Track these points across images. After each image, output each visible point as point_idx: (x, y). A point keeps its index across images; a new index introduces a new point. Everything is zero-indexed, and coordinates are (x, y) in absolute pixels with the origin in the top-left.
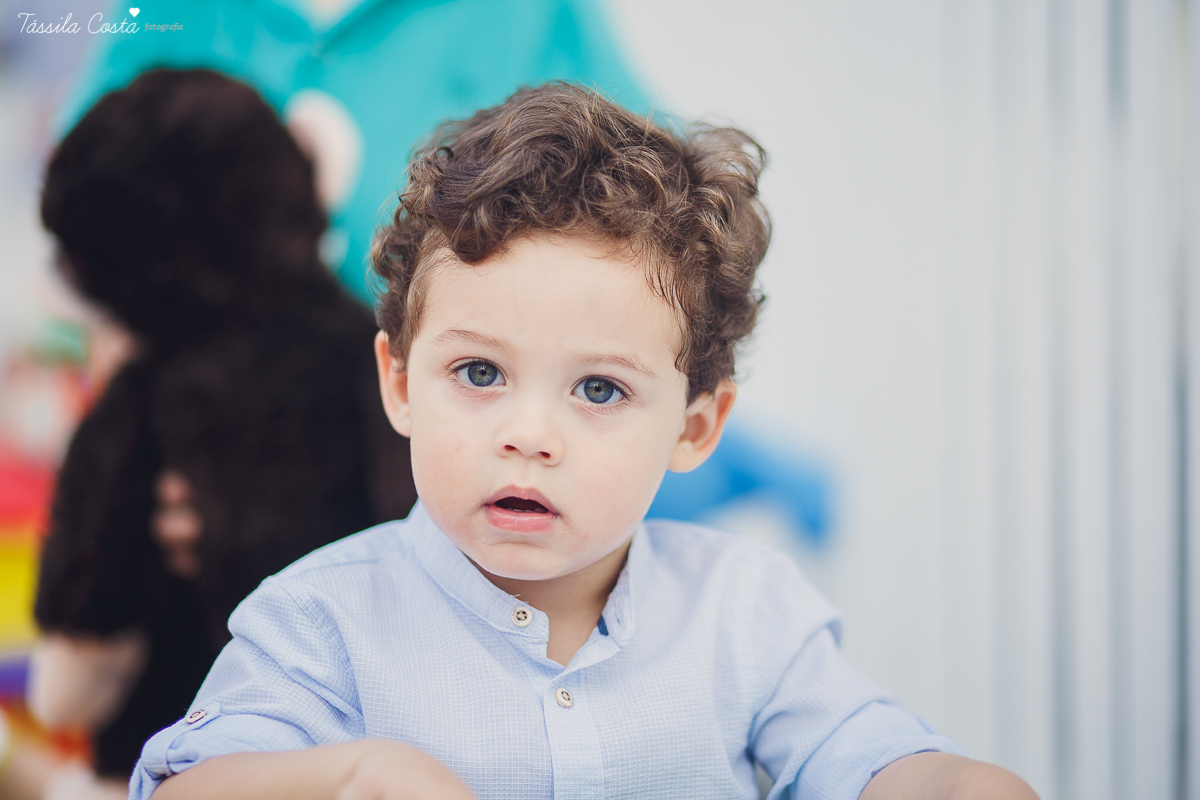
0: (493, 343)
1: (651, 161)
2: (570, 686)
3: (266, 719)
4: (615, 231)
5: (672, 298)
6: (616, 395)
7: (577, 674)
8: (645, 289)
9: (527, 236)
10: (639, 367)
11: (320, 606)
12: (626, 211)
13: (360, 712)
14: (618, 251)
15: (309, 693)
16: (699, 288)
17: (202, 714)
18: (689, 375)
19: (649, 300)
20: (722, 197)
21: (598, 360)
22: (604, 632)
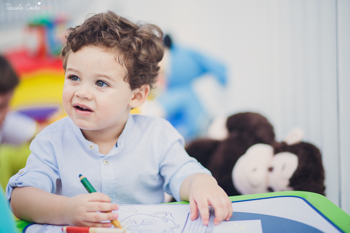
0: (76, 71)
1: (118, 29)
2: (107, 160)
3: (38, 173)
4: (107, 45)
5: (122, 63)
6: (105, 85)
7: (110, 157)
8: (114, 60)
9: (87, 45)
10: (111, 79)
11: (50, 143)
12: (110, 40)
13: (58, 168)
14: (107, 50)
15: (48, 166)
16: (131, 62)
17: (23, 172)
18: (130, 83)
19: (114, 63)
20: (139, 40)
21: (101, 76)
22: (117, 146)
